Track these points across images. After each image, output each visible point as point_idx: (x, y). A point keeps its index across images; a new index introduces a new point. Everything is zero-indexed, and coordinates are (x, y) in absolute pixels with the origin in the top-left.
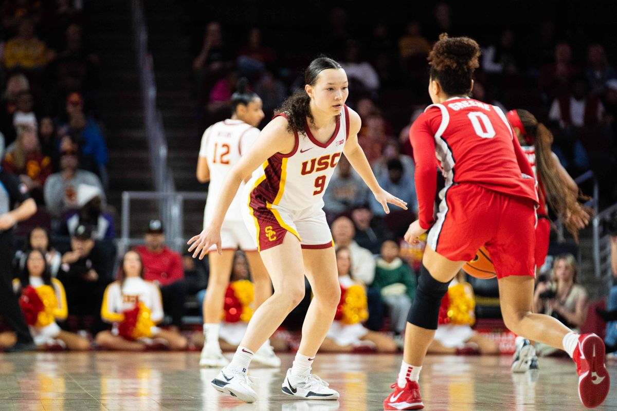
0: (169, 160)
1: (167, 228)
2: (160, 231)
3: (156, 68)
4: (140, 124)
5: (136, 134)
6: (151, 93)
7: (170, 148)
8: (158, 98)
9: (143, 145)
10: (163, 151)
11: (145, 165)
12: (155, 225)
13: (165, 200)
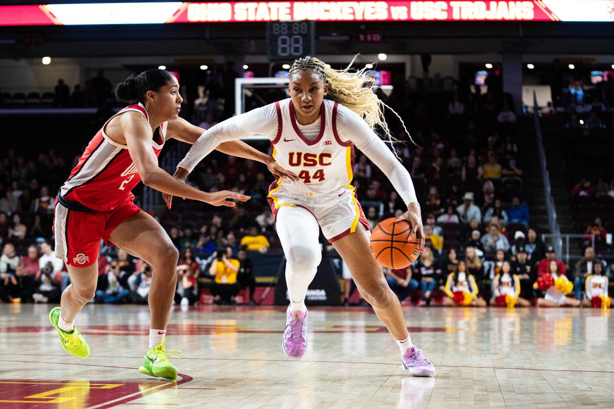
0: (557, 219)
1: (556, 250)
2: (553, 251)
3: (551, 177)
4: (544, 203)
5: (542, 208)
6: (549, 189)
7: (557, 214)
8: (552, 191)
9: (545, 212)
10: (555, 216)
11: (546, 222)
12: (550, 248)
13: (556, 238)
